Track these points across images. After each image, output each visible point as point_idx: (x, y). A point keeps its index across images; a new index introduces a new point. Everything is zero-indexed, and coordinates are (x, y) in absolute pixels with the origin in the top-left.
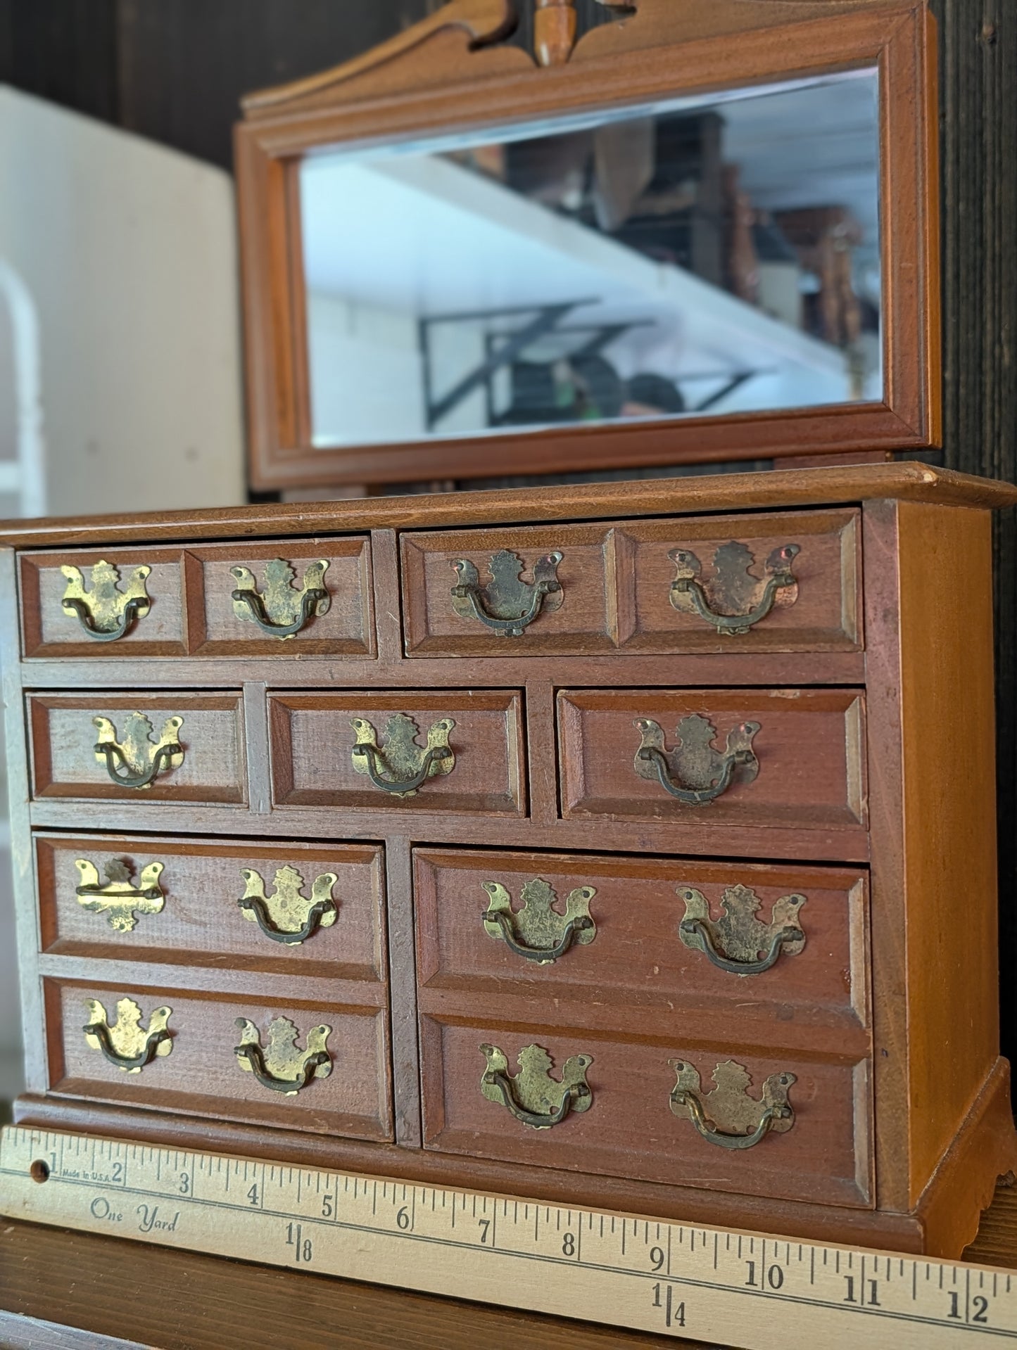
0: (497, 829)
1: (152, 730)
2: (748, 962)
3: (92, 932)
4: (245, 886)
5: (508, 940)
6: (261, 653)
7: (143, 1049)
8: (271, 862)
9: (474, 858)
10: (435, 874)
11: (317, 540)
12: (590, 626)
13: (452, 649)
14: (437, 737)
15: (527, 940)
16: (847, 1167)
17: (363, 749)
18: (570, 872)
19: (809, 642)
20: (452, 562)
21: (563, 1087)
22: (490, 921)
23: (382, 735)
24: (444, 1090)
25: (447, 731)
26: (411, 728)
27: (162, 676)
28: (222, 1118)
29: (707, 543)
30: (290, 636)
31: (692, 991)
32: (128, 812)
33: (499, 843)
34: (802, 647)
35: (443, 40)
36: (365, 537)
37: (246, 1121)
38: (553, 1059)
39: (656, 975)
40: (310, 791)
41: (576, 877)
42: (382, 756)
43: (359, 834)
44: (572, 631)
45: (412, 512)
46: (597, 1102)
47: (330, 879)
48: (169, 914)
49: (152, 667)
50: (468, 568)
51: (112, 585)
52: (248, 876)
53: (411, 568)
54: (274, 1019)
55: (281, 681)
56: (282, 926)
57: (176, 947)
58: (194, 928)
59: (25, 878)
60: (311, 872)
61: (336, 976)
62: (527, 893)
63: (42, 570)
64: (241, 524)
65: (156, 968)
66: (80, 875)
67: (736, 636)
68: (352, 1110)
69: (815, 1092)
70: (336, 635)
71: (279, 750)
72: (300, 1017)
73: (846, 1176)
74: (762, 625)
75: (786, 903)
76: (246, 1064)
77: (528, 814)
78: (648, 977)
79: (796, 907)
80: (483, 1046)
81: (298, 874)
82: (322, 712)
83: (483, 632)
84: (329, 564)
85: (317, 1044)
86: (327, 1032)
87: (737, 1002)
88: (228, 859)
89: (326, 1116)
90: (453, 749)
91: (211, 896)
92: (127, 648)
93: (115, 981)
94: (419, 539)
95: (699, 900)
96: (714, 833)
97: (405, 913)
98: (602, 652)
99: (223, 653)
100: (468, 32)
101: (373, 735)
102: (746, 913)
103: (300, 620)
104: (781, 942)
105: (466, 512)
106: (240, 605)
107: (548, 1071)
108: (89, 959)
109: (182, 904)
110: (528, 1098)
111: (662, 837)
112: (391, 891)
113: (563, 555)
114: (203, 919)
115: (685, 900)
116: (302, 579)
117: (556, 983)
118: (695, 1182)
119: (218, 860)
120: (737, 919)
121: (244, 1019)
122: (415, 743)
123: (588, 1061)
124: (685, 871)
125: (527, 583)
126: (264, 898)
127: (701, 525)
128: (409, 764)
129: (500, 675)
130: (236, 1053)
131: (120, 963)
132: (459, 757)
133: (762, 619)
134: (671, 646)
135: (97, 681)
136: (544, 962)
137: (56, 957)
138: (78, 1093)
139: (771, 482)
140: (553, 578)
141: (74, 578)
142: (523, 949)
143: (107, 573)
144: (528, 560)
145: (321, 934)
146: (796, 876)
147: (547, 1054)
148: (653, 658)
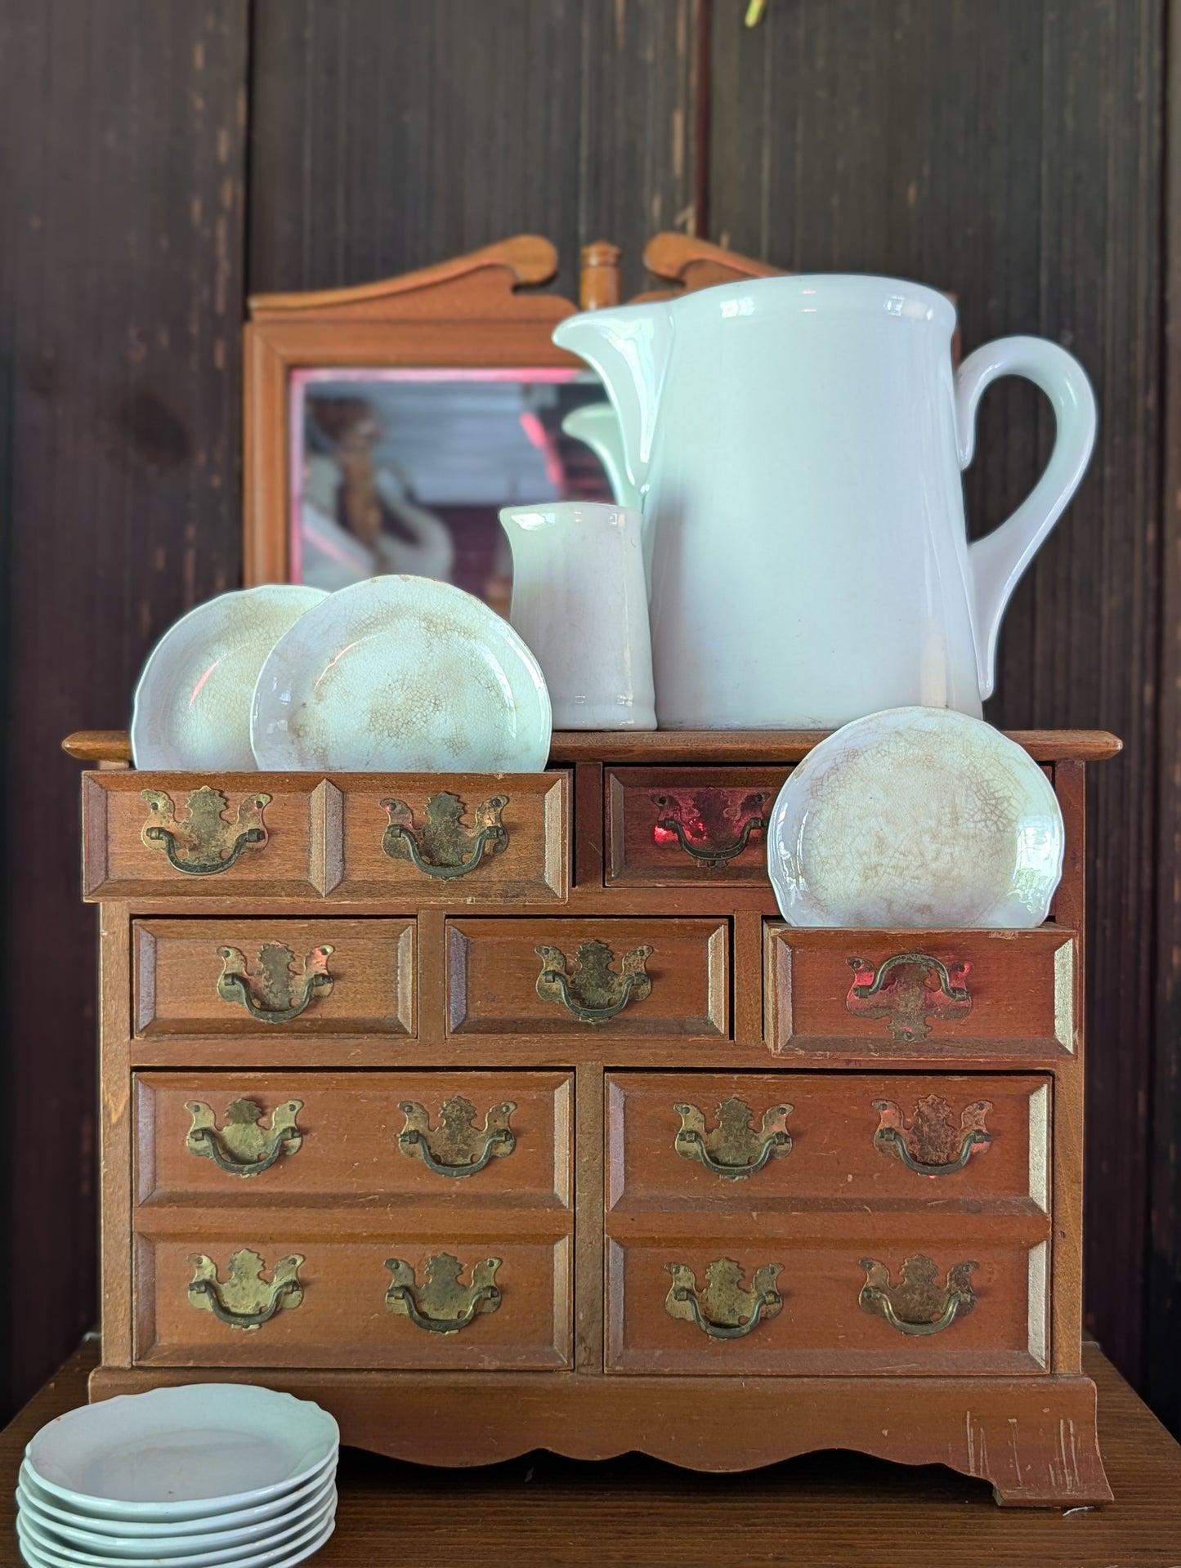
0: (699, 1052)
1: (294, 960)
5: (705, 1159)
7: (267, 1302)
14: (633, 964)
15: (722, 1158)
16: (1021, 1338)
25: (644, 958)
31: (886, 1195)
33: (701, 1065)
38: (744, 1270)
39: (850, 1183)
40: (489, 1020)
43: (545, 1062)
46: (786, 1308)
47: (508, 1108)
56: (447, 1160)
57: (315, 1192)
59: (118, 1124)
63: (112, 793)
66: (192, 1119)
69: (995, 1277)
72: (464, 1251)
73: (1020, 1349)
75: (975, 1110)
76: (398, 1306)
77: (731, 1037)
78: (841, 1185)
79: (983, 1113)
80: (670, 1265)
85: (484, 1278)
86: (496, 1265)
87: (927, 1201)
90: (650, 976)
95: (894, 1111)
97: (596, 1139)
100: (513, 274)
102: (938, 1120)
107: (738, 1283)
108: (203, 1210)
110: (715, 1310)
112: (581, 1117)
115: (881, 1111)
117: (752, 1197)
118: (887, 1371)
120: (929, 1126)
121: (395, 1260)
129: (704, 905)
131: (242, 1211)
132: (656, 983)
136: (737, 1178)
140: (759, 815)
142: (719, 1167)
145: (494, 1165)
147: (738, 1267)
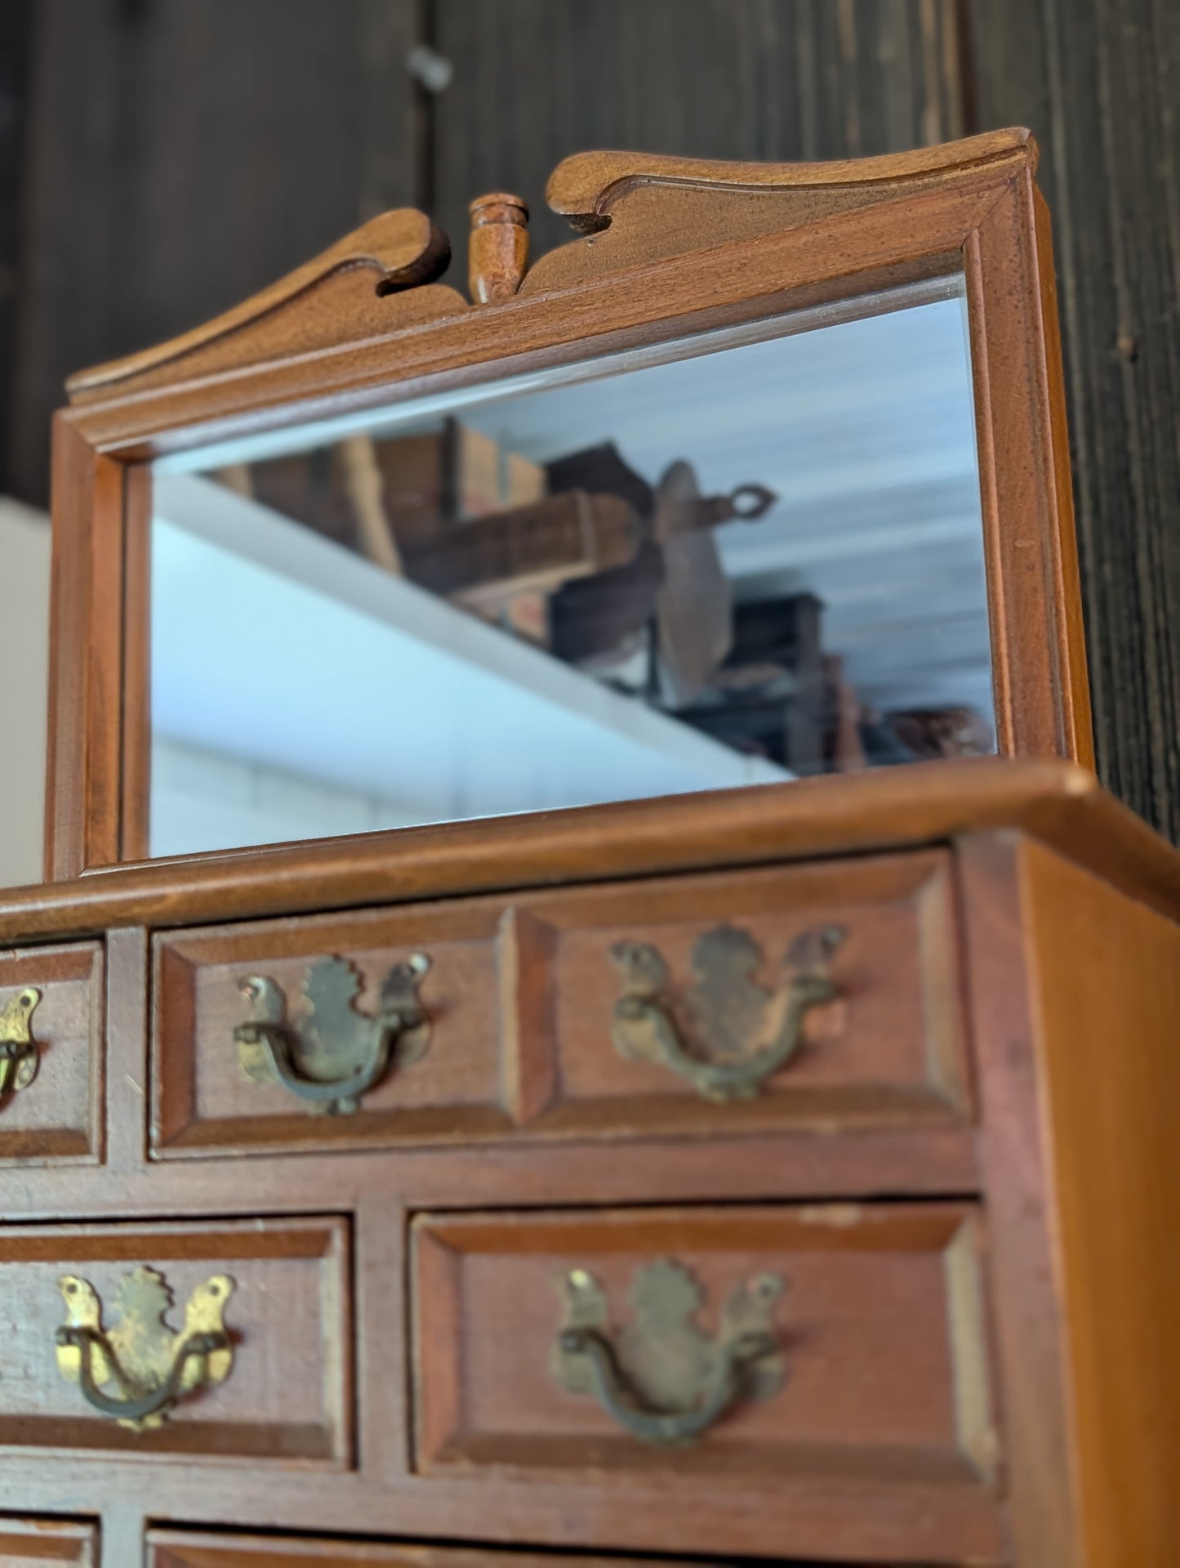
0: (300, 1494)
11: (21, 954)
12: (474, 1092)
17: (70, 1335)
19: (872, 1112)
20: (242, 983)
23: (112, 1308)
26: (160, 1293)
29: (677, 928)
33: (301, 1523)
34: (858, 1121)
35: (341, 283)
36: (93, 946)
42: (108, 1348)
43: (56, 1503)
44: (439, 1102)
50: (267, 992)
53: (170, 994)
67: (735, 1105)
74: (783, 1080)
77: (354, 1463)
82: (13, 1266)
83: (289, 1109)
84: (40, 995)
90: (228, 1338)
94: (185, 943)
98: (493, 1138)
100: (380, 271)
101: (94, 1308)
111: (600, 1513)
113: (429, 962)
122: (163, 1322)
125: (365, 1015)
127: (666, 895)
128: (153, 1362)
129: (315, 1189)
133: (781, 1070)
134: (612, 1124)
140: (410, 1003)
144: (368, 973)
148: (583, 1150)
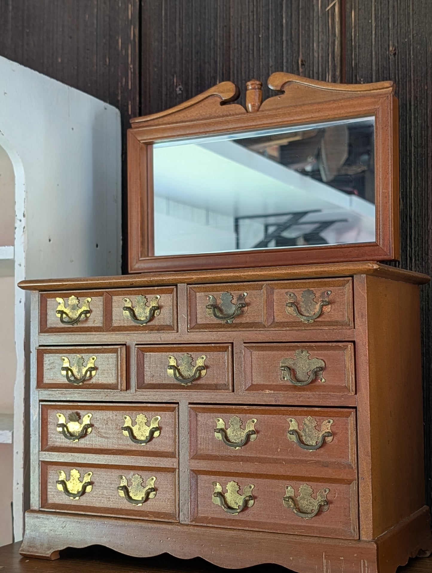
0: (222, 397)
1: (84, 362)
2: (312, 446)
3: (62, 442)
4: (124, 422)
5: (224, 440)
6: (133, 330)
7: (80, 489)
8: (135, 412)
9: (212, 408)
10: (197, 415)
11: (156, 288)
12: (257, 320)
13: (206, 328)
14: (200, 362)
15: (231, 440)
16: (348, 524)
17: (171, 367)
18: (248, 413)
19: (335, 326)
20: (207, 296)
21: (243, 497)
22: (217, 432)
23: (179, 362)
24: (198, 501)
25: (204, 360)
26: (190, 359)
27: (95, 340)
28: (111, 516)
29: (299, 290)
30: (144, 324)
31: (292, 458)
32: (79, 393)
33: (222, 402)
34: (332, 327)
36: (174, 287)
37: (121, 516)
38: (240, 486)
39: (279, 452)
40: (151, 384)
41: (250, 415)
43: (169, 400)
44: (250, 322)
45: (193, 277)
46: (256, 503)
47: (158, 419)
48: (94, 434)
49: (91, 336)
50: (212, 298)
51: (76, 305)
52: (126, 418)
53: (191, 298)
54: (134, 475)
55: (142, 341)
56: (138, 438)
57: (96, 448)
58: (103, 439)
59: (36, 421)
60: (150, 416)
61: (159, 456)
62: (232, 422)
63: (48, 299)
64: (129, 281)
65: (88, 456)
66: (58, 420)
68: (163, 511)
69: (336, 495)
70: (162, 323)
71: (139, 368)
72: (145, 474)
73: (348, 528)
74: (318, 319)
75: (326, 423)
76: (122, 493)
77: (233, 391)
78: (276, 453)
79: (330, 424)
80: (213, 483)
81: (145, 417)
82: (156, 353)
83: (217, 322)
84: (160, 297)
85: (150, 484)
86: (154, 480)
87: (308, 461)
88: (118, 411)
89: (153, 513)
90: (206, 367)
91: (111, 426)
92: (81, 329)
93: (71, 462)
94: (195, 287)
95: (295, 422)
96: (301, 396)
97: (186, 431)
98: (261, 329)
99: (119, 331)
101: (176, 362)
102: (312, 427)
103: (148, 318)
104: (324, 437)
105: (213, 277)
106: (126, 313)
107: (238, 491)
108: (60, 453)
109: (99, 430)
110: (230, 502)
111: (283, 399)
112: (181, 422)
113: (247, 294)
114: (107, 436)
115: (290, 423)
116: (150, 302)
117: (242, 456)
118: (292, 532)
119: (114, 412)
120: (309, 429)
121: (122, 476)
122: (191, 364)
123: (253, 487)
124: (290, 411)
125: (234, 304)
126: (131, 427)
127: (297, 283)
128: (189, 373)
129: (224, 338)
130: (118, 489)
131: (73, 454)
132: (208, 370)
133: (318, 317)
134: (286, 327)
135: (69, 342)
136: (237, 448)
137: (46, 453)
138: (53, 509)
139: (321, 268)
140: (243, 302)
141: (61, 302)
142: (229, 443)
143: (74, 301)
144: (234, 296)
145: (154, 440)
146: (330, 412)
147: (237, 485)
148: (280, 332)
